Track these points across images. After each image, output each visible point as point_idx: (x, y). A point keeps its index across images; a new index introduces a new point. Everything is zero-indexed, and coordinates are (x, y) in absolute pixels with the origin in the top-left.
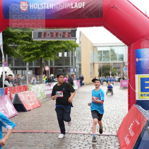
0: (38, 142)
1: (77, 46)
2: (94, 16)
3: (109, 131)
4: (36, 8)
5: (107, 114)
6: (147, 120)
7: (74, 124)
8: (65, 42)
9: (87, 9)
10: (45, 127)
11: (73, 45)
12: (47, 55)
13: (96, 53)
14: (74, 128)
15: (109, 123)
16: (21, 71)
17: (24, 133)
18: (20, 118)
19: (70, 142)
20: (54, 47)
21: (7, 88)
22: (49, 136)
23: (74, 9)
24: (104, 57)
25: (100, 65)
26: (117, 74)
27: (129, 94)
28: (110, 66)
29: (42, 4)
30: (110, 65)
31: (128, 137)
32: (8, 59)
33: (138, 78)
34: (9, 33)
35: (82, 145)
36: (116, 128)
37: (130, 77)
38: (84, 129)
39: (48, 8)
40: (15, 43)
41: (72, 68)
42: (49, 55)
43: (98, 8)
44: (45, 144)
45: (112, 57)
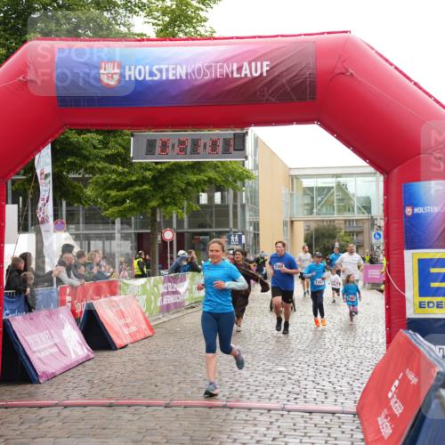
0: (147, 430)
2: (294, 97)
3: (336, 400)
4: (141, 78)
5: (331, 355)
6: (437, 370)
7: (242, 382)
8: (215, 166)
9: (274, 78)
11: (237, 175)
12: (168, 200)
13: (298, 194)
14: (242, 392)
15: (336, 380)
16: (100, 243)
17: (110, 406)
18: (99, 366)
19: (231, 431)
20: (188, 179)
21: (65, 288)
22: (177, 415)
23: (241, 78)
24: (320, 202)
27: (388, 302)
28: (335, 229)
29: (158, 67)
30: (334, 226)
31: (386, 417)
32: (67, 211)
33: (411, 258)
34: (71, 143)
35: (264, 438)
36: (354, 393)
37: (391, 256)
38: (268, 395)
39: (171, 77)
40: (86, 169)
41: (234, 233)
42: (174, 199)
43: (303, 75)
44: (165, 437)
45: (342, 204)
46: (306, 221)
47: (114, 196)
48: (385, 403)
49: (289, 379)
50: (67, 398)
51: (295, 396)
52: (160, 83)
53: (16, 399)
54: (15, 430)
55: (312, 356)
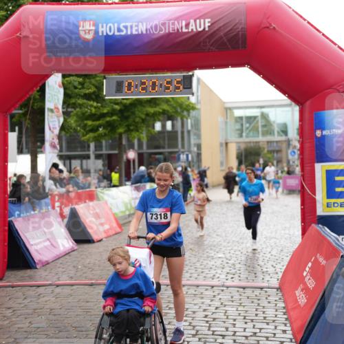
1: (194, 108)
2: (229, 46)
3: (263, 279)
4: (111, 34)
6: (341, 254)
7: (191, 266)
8: (167, 101)
9: (215, 32)
11: (184, 106)
12: (132, 128)
13: (231, 122)
14: (191, 273)
15: (263, 263)
16: (78, 162)
17: (91, 285)
18: (82, 255)
20: (147, 111)
21: (55, 196)
23: (188, 32)
24: (247, 128)
25: (239, 147)
27: (303, 203)
28: (260, 148)
29: (124, 24)
30: (259, 146)
31: (302, 290)
33: (320, 169)
35: (209, 308)
36: (277, 273)
37: (305, 168)
38: (212, 275)
39: (134, 32)
40: (69, 105)
41: (183, 152)
42: (136, 127)
43: (237, 29)
45: (265, 129)
46: (237, 143)
47: (90, 126)
48: (302, 280)
49: (227, 263)
50: (58, 279)
51: (232, 276)
52: (126, 37)
53: (20, 280)
54: (20, 304)
55: (244, 245)
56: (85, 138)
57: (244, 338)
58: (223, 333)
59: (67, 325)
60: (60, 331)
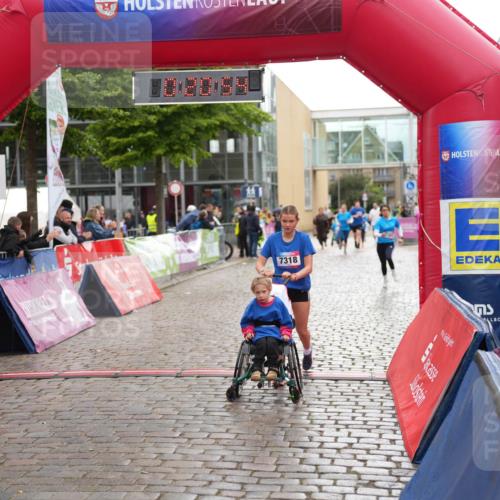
0: (157, 401)
2: (316, 28)
3: (364, 366)
4: (143, 8)
5: (358, 318)
6: (475, 331)
8: (227, 109)
9: (295, 6)
10: (176, 359)
11: (252, 117)
12: (176, 147)
13: (321, 140)
15: (364, 345)
16: (99, 198)
17: (116, 376)
18: (102, 334)
19: (250, 401)
20: (197, 124)
21: (62, 249)
22: (190, 385)
23: (256, 7)
24: (345, 149)
25: (333, 176)
26: (385, 200)
27: (422, 258)
28: (362, 178)
30: (362, 175)
31: (419, 383)
33: (447, 208)
36: (384, 358)
37: (425, 207)
39: (176, 7)
40: (83, 114)
41: (250, 185)
42: (183, 146)
43: (327, 2)
44: (177, 408)
45: (370, 151)
46: (330, 170)
47: (115, 144)
48: (418, 367)
50: (68, 368)
51: (320, 363)
52: (164, 14)
53: (12, 370)
54: (11, 403)
55: (337, 319)
56: (107, 162)
57: (335, 451)
58: (306, 445)
59: (79, 434)
60: (70, 443)
